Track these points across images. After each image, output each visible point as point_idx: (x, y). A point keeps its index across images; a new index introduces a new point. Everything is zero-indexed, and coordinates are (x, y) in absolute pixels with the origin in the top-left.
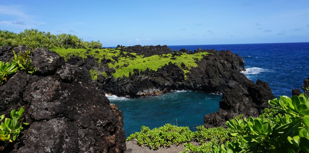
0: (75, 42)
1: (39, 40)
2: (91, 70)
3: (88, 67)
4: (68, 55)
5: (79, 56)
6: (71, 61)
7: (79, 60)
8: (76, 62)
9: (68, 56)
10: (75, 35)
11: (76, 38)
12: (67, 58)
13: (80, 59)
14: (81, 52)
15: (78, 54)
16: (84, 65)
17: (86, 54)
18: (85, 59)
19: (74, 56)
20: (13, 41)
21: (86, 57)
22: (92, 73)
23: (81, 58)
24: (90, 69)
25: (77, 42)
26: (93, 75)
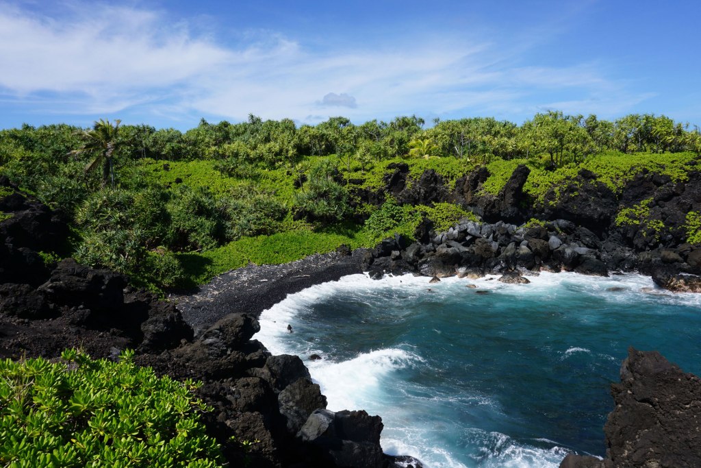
0: (661, 134)
1: (559, 136)
2: (692, 213)
3: (684, 203)
4: (630, 171)
5: (664, 173)
6: (635, 186)
7: (659, 184)
8: (650, 189)
9: (628, 174)
10: (666, 116)
11: (667, 122)
12: (626, 177)
13: (663, 181)
14: (673, 162)
15: (663, 167)
16: (675, 198)
17: (686, 167)
18: (678, 181)
19: (645, 171)
20: (510, 143)
21: (684, 177)
22: (692, 223)
23: (668, 179)
24: (690, 209)
25: (668, 134)
26: (696, 227)
